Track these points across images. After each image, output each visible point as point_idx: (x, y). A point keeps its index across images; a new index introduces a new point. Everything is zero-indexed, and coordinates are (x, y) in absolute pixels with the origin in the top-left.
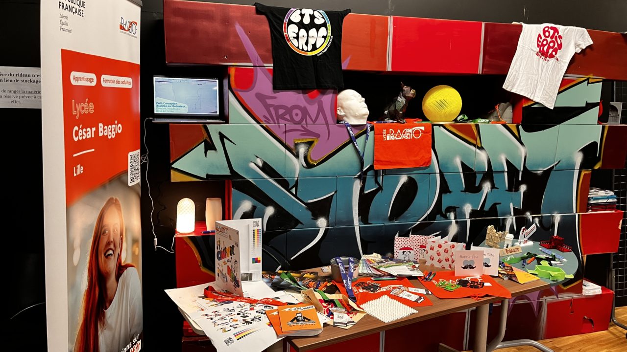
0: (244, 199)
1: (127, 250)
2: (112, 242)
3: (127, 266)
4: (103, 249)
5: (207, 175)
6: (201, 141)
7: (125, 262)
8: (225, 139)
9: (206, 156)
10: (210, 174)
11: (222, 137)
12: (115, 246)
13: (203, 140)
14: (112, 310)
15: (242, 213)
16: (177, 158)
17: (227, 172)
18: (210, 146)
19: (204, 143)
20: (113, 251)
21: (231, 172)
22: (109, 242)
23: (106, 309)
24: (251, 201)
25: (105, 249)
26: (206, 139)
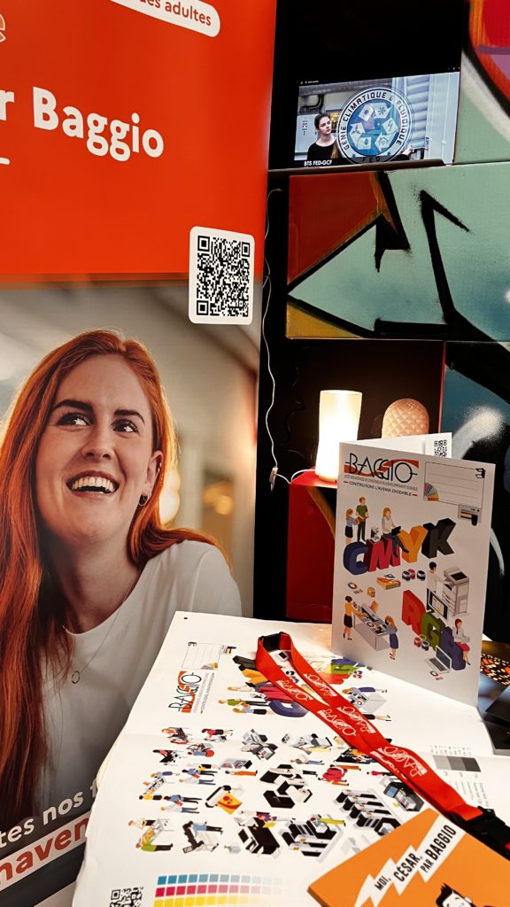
0: (480, 402)
2: (107, 456)
3: (179, 536)
4: (60, 465)
5: (378, 323)
6: (368, 223)
7: (173, 521)
8: (436, 214)
9: (378, 266)
10: (383, 319)
11: (429, 206)
12: (123, 469)
13: (372, 219)
15: (471, 444)
16: (304, 272)
17: (435, 317)
18: (391, 237)
19: (374, 228)
20: (116, 485)
21: (446, 317)
22: (90, 454)
23: (79, 630)
24: (502, 411)
25: (67, 468)
26: (381, 217)
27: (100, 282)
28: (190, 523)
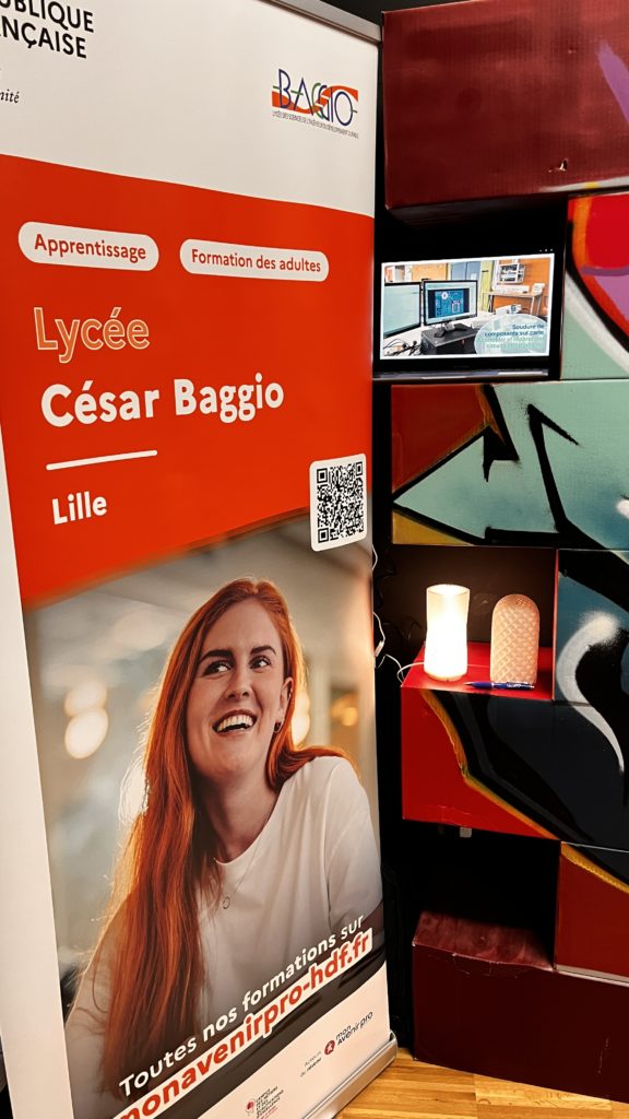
0: (596, 607)
1: (311, 714)
2: (246, 694)
3: (310, 755)
4: (207, 712)
5: (489, 531)
6: (474, 434)
7: (304, 742)
8: (544, 427)
9: (486, 476)
10: (494, 527)
11: (537, 419)
12: (260, 703)
13: (479, 431)
14: (254, 863)
15: (587, 648)
17: (547, 525)
18: (500, 448)
19: (481, 439)
20: (254, 719)
21: (557, 526)
22: (232, 696)
23: (228, 859)
24: (618, 615)
25: (213, 713)
26: (489, 428)
27: (234, 538)
28: (321, 741)
